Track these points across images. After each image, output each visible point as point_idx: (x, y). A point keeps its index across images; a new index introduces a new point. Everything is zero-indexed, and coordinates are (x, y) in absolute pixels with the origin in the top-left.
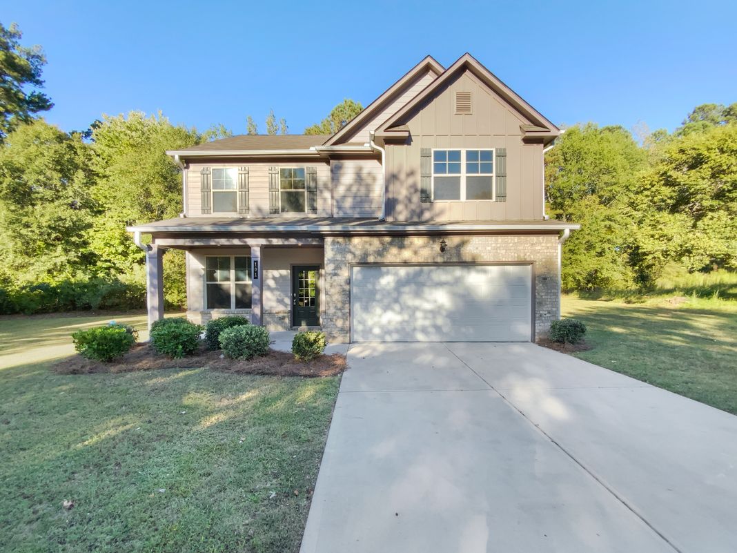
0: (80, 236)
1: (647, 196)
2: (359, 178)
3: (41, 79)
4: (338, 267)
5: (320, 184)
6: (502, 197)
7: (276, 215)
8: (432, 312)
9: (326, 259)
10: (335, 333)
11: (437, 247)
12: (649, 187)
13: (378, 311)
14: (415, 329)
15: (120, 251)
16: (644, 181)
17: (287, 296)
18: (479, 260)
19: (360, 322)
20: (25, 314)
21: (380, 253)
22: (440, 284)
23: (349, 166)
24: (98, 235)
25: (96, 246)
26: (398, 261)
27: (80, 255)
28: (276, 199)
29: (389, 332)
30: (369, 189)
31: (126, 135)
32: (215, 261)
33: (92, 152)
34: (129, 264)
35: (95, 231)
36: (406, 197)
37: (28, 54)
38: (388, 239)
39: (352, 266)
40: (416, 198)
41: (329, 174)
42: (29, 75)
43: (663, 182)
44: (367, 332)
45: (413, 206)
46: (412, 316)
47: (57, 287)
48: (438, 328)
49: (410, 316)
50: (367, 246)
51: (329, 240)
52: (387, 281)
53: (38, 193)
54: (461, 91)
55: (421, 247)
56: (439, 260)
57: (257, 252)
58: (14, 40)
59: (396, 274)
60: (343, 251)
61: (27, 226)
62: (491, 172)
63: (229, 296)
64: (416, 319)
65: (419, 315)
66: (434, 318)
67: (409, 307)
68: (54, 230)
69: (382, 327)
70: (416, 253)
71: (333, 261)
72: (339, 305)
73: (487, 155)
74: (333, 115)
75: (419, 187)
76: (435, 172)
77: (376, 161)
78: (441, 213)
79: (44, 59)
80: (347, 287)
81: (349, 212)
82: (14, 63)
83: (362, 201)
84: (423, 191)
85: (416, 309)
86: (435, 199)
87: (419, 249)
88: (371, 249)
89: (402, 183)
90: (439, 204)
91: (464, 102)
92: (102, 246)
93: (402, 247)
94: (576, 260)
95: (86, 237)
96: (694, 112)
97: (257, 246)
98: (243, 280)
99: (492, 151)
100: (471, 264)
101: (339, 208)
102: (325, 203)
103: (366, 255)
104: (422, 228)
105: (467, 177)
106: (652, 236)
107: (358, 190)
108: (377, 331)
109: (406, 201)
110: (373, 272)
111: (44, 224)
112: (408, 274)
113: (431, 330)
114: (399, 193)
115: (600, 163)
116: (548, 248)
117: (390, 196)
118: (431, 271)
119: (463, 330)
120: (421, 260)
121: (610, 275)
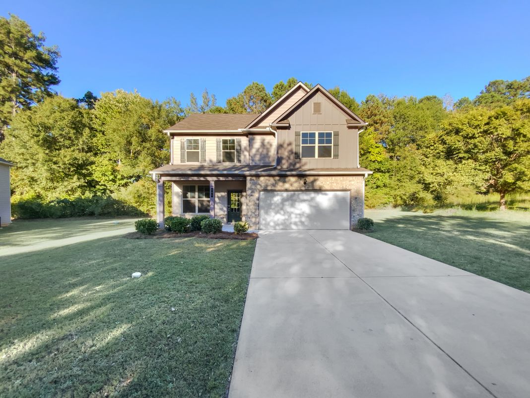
0: (88, 170)
1: (432, 150)
2: (263, 145)
3: (56, 66)
4: (253, 192)
5: (243, 147)
6: (336, 156)
7: (220, 164)
8: (300, 214)
9: (247, 188)
10: (251, 225)
11: (302, 182)
12: (433, 144)
13: (273, 214)
14: (291, 223)
15: (111, 179)
16: (430, 141)
17: (225, 206)
18: (323, 188)
19: (263, 220)
20: (53, 218)
21: (274, 185)
22: (304, 201)
23: (258, 139)
24: (98, 169)
25: (96, 176)
26: (283, 189)
27: (86, 181)
28: (220, 155)
29: (278, 225)
30: (268, 150)
31: (116, 106)
32: (188, 188)
33: (93, 116)
34: (116, 187)
35: (96, 166)
36: (288, 156)
37: (49, 51)
38: (277, 178)
39: (260, 191)
40: (292, 157)
41: (248, 142)
42: (48, 64)
43: (440, 142)
44: (267, 224)
45: (291, 161)
46: (290, 216)
47: (74, 201)
48: (302, 223)
49: (289, 217)
50: (267, 181)
51: (248, 178)
52: (277, 199)
53: (61, 142)
54: (316, 102)
55: (294, 182)
56: (303, 188)
57: (213, 184)
58: (40, 42)
59: (282, 195)
60: (255, 184)
61: (55, 163)
62: (331, 144)
63: (195, 206)
64: (291, 218)
65: (293, 216)
66: (301, 217)
67: (288, 212)
68: (72, 166)
69: (274, 222)
70: (291, 185)
71: (250, 189)
72: (253, 211)
73: (329, 135)
74: (245, 92)
75: (294, 151)
76: (302, 144)
77: (272, 136)
78: (305, 164)
79: (59, 54)
80: (257, 202)
81: (258, 163)
82: (42, 58)
83: (264, 157)
84: (296, 153)
85: (292, 213)
86: (302, 157)
87: (293, 183)
88: (269, 183)
89: (285, 149)
90: (304, 160)
91: (317, 108)
92: (101, 176)
93: (284, 182)
94: (402, 186)
95: (91, 170)
96: (489, 85)
97: (213, 181)
98: (202, 198)
99: (331, 133)
100: (320, 190)
101: (253, 160)
102: (246, 157)
103: (267, 186)
104: (294, 173)
105: (319, 146)
106: (432, 174)
107: (263, 151)
108: (272, 224)
109: (287, 158)
110: (270, 194)
111: (67, 162)
112: (288, 195)
113: (299, 223)
114: (283, 154)
115: (417, 124)
116: (358, 183)
117: (279, 156)
118: (299, 194)
119: (315, 223)
120: (294, 189)
121: (425, 196)
